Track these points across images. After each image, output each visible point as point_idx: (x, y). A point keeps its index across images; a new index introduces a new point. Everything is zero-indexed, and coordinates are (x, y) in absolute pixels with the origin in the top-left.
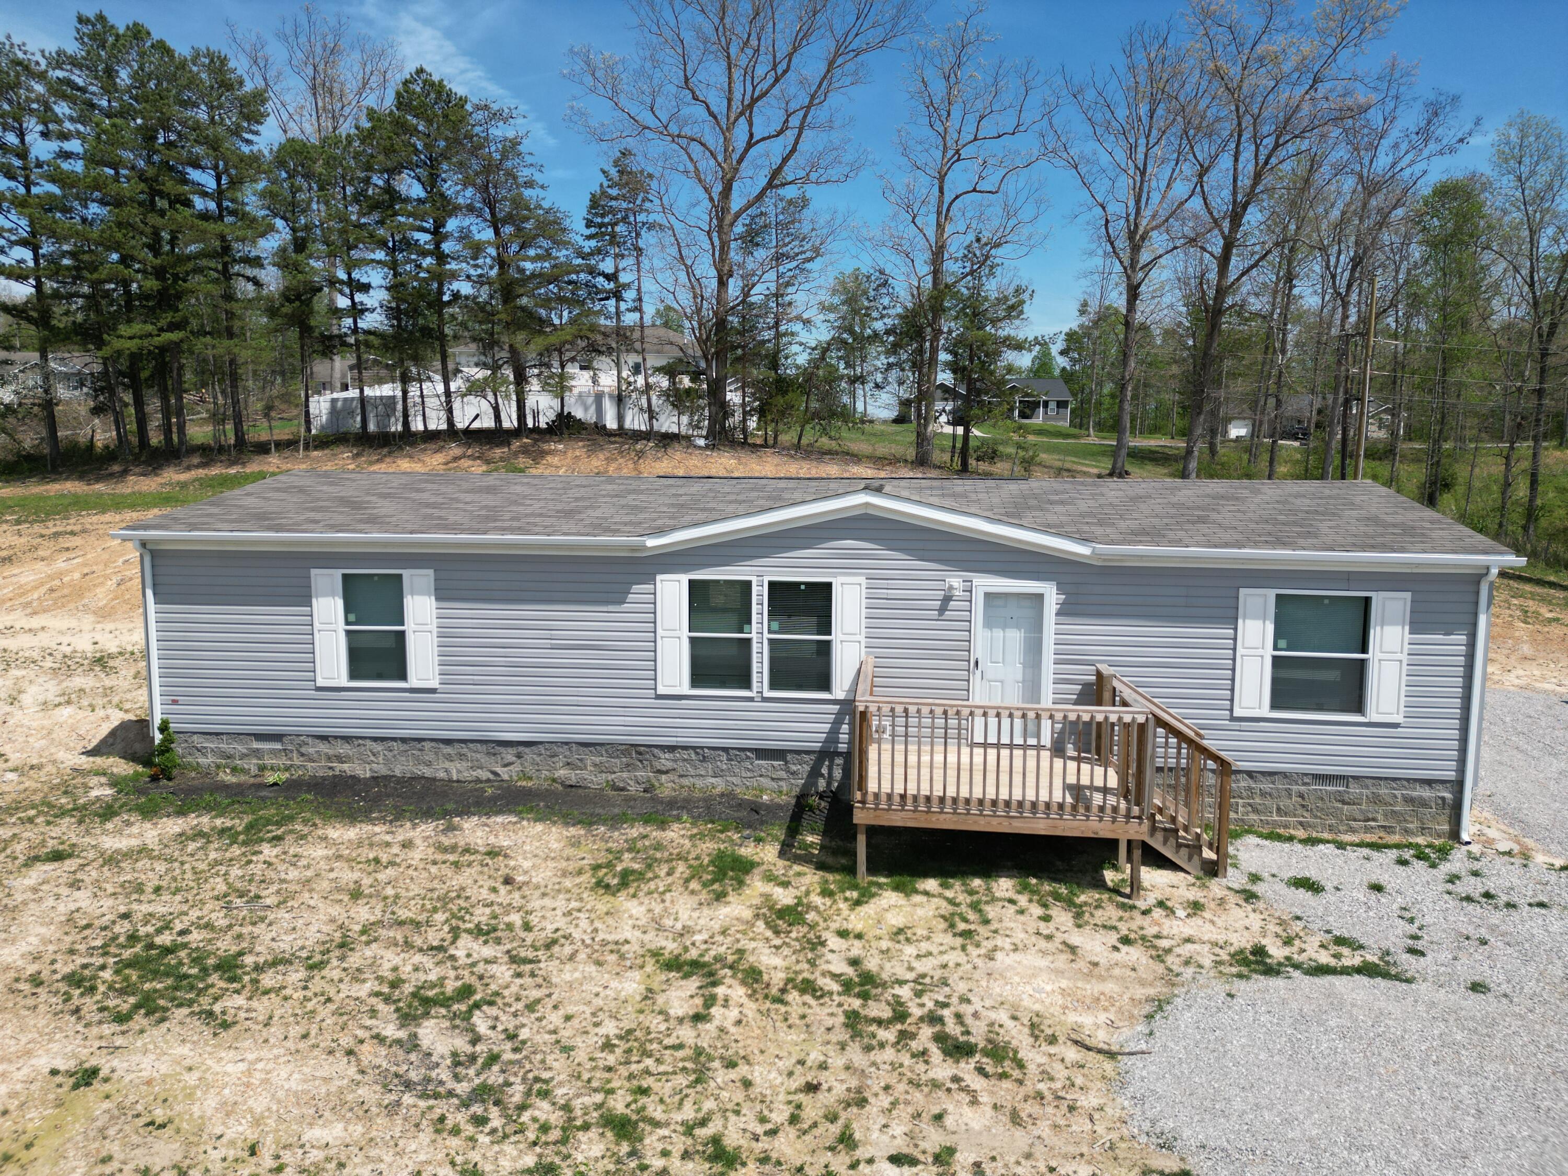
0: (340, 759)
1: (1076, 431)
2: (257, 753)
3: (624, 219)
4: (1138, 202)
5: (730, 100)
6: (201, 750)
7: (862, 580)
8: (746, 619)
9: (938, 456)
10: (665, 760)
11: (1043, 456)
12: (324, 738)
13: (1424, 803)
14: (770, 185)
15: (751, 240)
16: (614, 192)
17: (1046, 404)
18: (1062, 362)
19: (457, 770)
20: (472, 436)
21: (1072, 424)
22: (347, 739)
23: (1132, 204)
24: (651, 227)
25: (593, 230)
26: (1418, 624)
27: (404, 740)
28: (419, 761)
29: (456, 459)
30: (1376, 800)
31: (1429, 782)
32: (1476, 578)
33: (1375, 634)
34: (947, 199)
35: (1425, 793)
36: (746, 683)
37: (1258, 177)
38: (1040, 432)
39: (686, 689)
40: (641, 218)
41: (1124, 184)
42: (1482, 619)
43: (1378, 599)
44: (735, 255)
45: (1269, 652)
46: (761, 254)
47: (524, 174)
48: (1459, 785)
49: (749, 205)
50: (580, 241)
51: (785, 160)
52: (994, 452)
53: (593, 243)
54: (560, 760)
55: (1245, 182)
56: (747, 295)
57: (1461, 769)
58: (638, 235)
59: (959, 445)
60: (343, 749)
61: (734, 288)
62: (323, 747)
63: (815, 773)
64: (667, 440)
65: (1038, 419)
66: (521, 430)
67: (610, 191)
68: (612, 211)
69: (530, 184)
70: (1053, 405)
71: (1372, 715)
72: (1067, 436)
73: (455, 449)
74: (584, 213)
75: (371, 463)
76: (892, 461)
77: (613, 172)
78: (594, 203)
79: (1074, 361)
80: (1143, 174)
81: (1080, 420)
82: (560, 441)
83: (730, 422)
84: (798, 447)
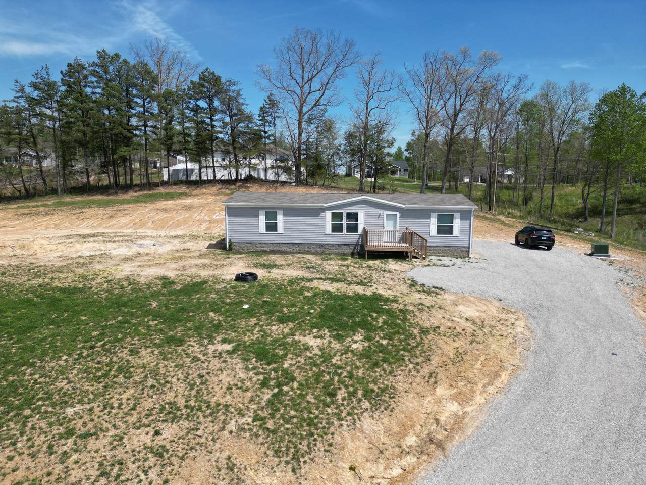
0: (263, 247)
1: (411, 180)
2: (247, 246)
3: (270, 115)
4: (428, 107)
5: (303, 79)
6: (236, 246)
7: (364, 212)
8: (342, 219)
9: (367, 189)
10: (326, 246)
11: (399, 189)
12: (260, 243)
13: (463, 251)
14: (315, 105)
15: (309, 121)
16: (268, 106)
17: (400, 171)
18: (406, 154)
19: (286, 249)
20: (222, 182)
21: (409, 177)
22: (265, 243)
23: (426, 107)
24: (279, 117)
25: (261, 118)
26: (462, 219)
27: (276, 243)
28: (279, 247)
29: (220, 189)
30: (455, 250)
31: (464, 247)
32: (470, 211)
33: (454, 220)
34: (369, 110)
35: (463, 249)
36: (342, 232)
37: (462, 105)
38: (399, 180)
39: (331, 233)
40: (276, 114)
41: (424, 101)
42: (472, 218)
43: (455, 214)
44: (304, 126)
45: (436, 224)
46: (313, 126)
47: (241, 101)
48: (469, 247)
49: (309, 111)
50: (257, 121)
51: (320, 98)
52: (384, 187)
53: (261, 122)
54: (306, 247)
55: (458, 107)
56: (308, 139)
57: (469, 244)
58: (275, 120)
59: (373, 185)
60: (264, 245)
61: (304, 136)
62: (261, 245)
63: (355, 248)
64: (283, 183)
65: (397, 176)
66: (236, 180)
67: (266, 106)
68: (267, 112)
69: (242, 104)
70: (402, 170)
71: (454, 235)
72: (407, 182)
73: (219, 186)
74: (259, 113)
75: (193, 190)
76: (353, 190)
77: (268, 101)
78: (261, 109)
79: (411, 153)
80: (430, 98)
81: (412, 175)
82: (250, 184)
83: (302, 178)
84: (323, 186)
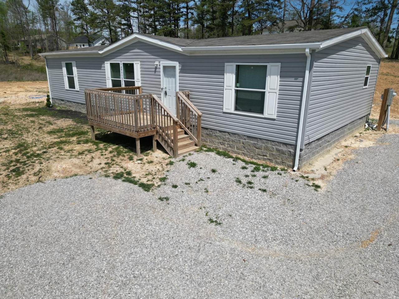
6: (56, 103)
7: (139, 62)
8: (119, 74)
22: (70, 102)
26: (283, 75)
27: (77, 103)
33: (267, 81)
35: (284, 148)
43: (269, 66)
45: (234, 88)
48: (295, 147)
57: (296, 140)
71: (266, 115)
